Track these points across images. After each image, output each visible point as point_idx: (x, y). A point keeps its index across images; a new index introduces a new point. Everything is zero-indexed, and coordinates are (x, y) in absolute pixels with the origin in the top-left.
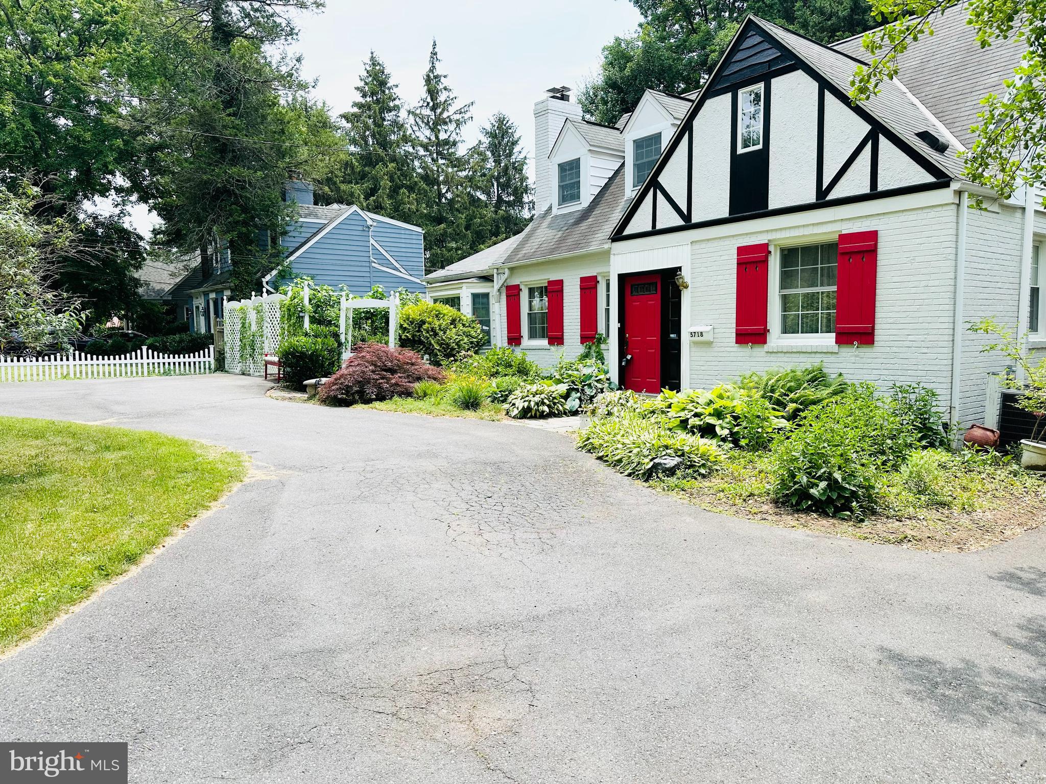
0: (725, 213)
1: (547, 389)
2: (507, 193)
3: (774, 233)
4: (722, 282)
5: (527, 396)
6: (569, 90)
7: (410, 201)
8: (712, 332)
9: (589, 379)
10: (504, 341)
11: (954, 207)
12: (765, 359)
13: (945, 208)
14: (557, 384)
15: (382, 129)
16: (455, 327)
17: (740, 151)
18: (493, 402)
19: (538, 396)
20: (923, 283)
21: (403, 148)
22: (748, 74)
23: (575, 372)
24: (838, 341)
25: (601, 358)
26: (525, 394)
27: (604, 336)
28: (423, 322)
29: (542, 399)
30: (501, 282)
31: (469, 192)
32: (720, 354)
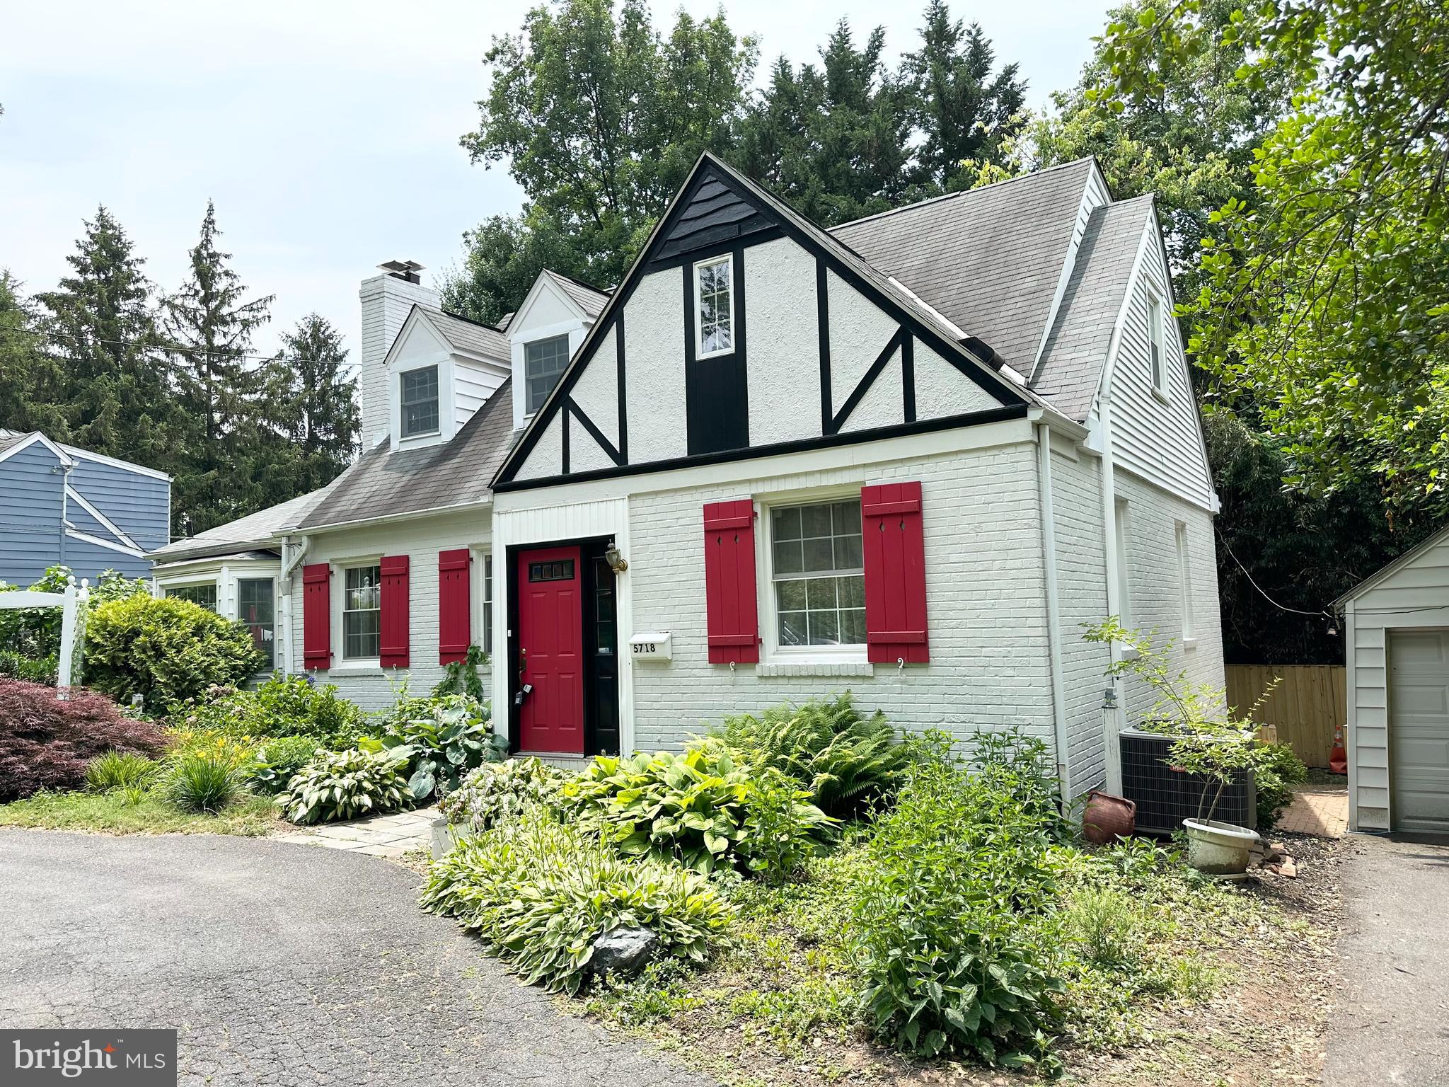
0: (681, 451)
1: (371, 758)
2: (325, 429)
3: (760, 485)
4: (681, 561)
5: (329, 777)
6: (418, 267)
7: (156, 435)
8: (669, 643)
9: (455, 734)
10: (297, 664)
11: (1031, 447)
12: (757, 689)
13: (1020, 449)
14: (392, 746)
15: (111, 322)
16: (201, 640)
17: (701, 355)
18: (255, 791)
19: (350, 775)
20: (997, 565)
21: (149, 353)
22: (707, 239)
23: (428, 722)
24: (872, 659)
25: (476, 691)
26: (324, 774)
27: (482, 650)
28: (136, 633)
29: (359, 782)
30: (294, 560)
31: (261, 425)
32: (684, 681)
